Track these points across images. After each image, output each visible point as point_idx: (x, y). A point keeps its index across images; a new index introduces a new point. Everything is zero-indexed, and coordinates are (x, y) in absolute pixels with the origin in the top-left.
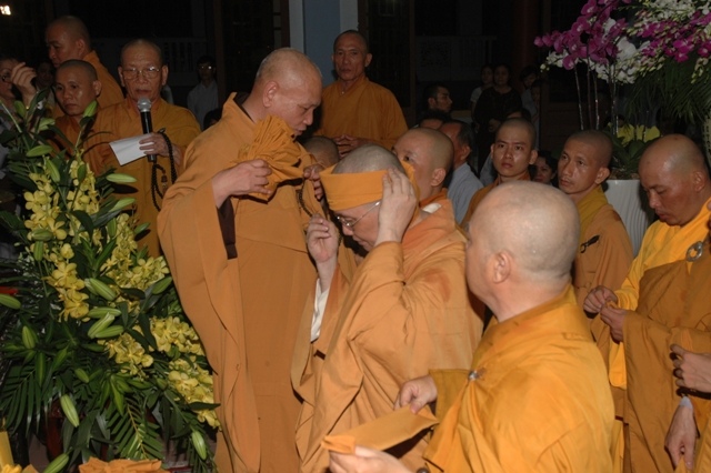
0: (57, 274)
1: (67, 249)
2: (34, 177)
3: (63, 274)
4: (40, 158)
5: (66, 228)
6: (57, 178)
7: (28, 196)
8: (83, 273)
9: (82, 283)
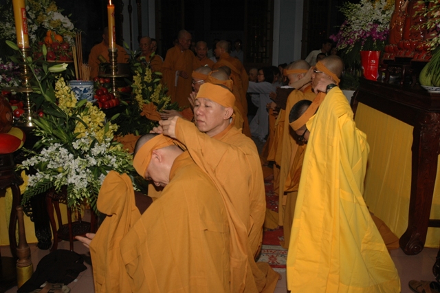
0: (137, 97)
1: (140, 91)
2: (136, 72)
3: (139, 97)
4: (137, 67)
5: (143, 86)
6: (141, 72)
7: (134, 77)
8: (144, 98)
9: (144, 101)
